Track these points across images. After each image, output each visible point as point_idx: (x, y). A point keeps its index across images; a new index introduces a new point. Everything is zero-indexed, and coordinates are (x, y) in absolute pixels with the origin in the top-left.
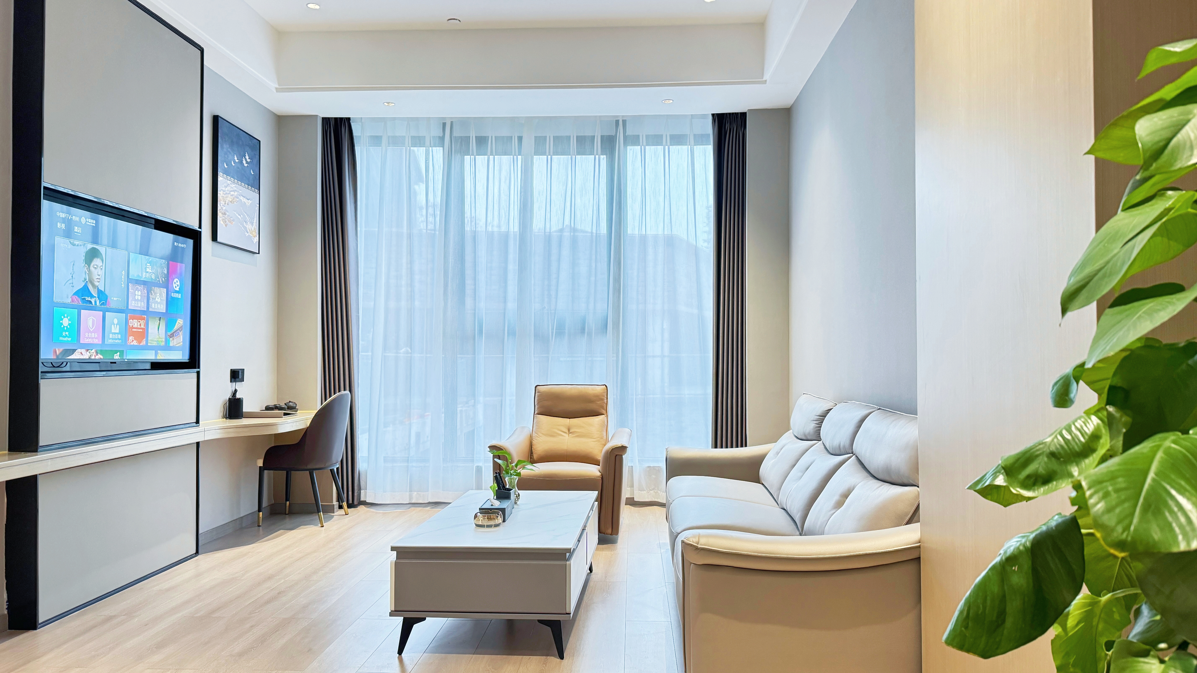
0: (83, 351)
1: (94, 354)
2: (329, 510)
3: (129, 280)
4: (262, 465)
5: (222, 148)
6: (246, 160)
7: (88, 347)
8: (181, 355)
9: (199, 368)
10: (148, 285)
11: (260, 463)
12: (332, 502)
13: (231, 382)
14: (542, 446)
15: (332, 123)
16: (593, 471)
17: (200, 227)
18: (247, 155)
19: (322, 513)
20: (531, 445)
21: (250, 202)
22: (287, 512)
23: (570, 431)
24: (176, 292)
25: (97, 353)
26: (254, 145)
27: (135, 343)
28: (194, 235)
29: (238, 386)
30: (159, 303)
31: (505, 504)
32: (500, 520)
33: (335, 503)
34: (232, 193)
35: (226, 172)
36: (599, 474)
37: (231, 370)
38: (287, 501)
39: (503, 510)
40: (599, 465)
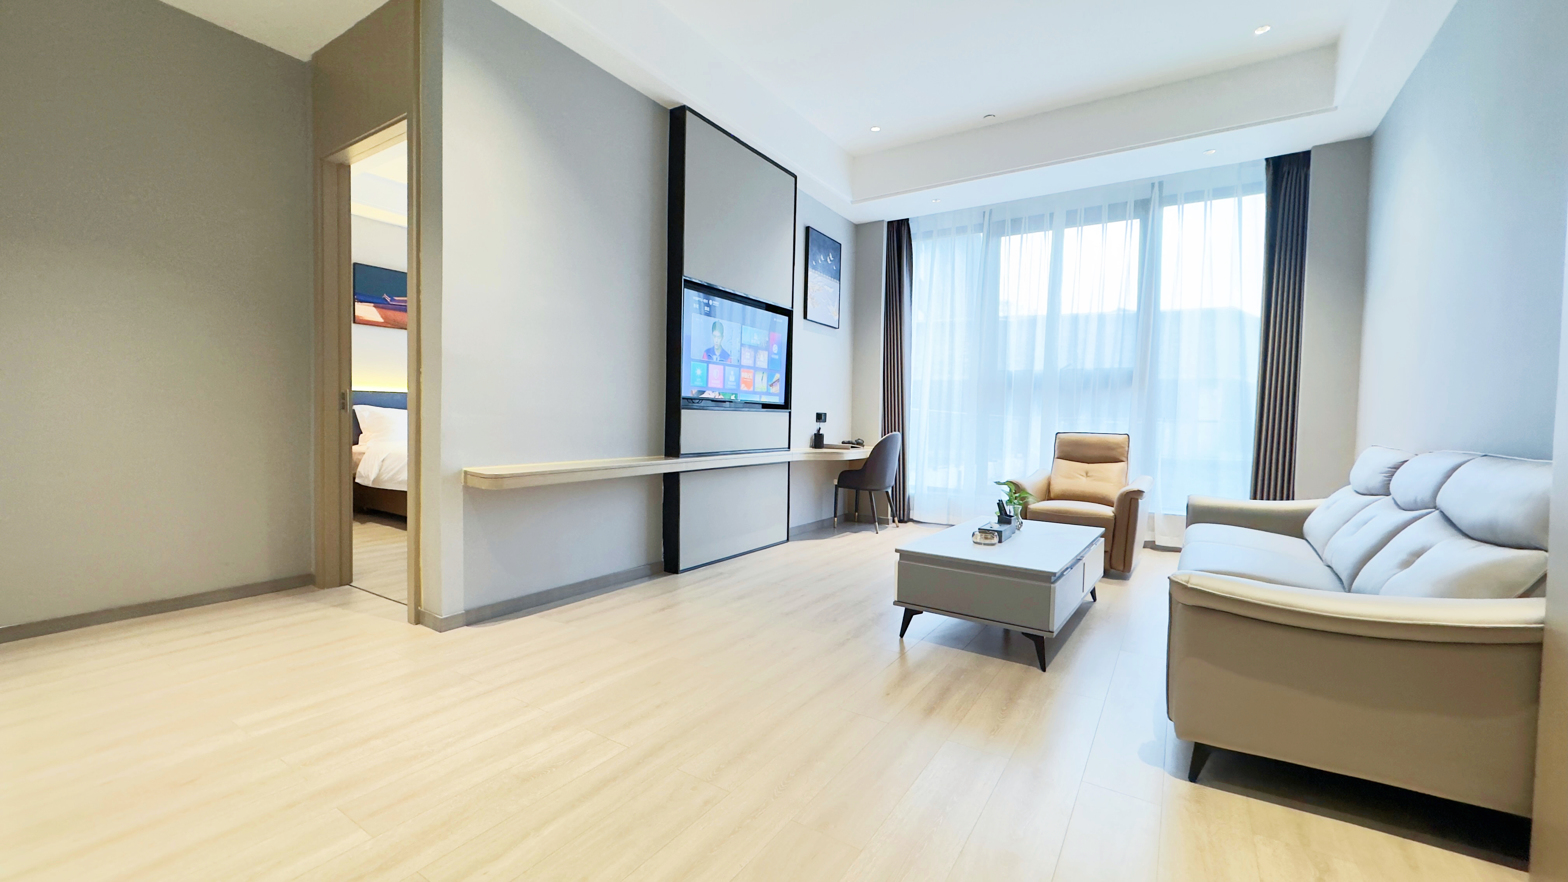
0: (710, 392)
1: (718, 394)
2: (883, 522)
3: (742, 345)
4: (836, 484)
5: (812, 250)
6: (830, 258)
7: (713, 390)
8: (779, 400)
9: (790, 409)
10: (756, 349)
11: (836, 482)
12: (887, 516)
13: (817, 421)
14: (1059, 486)
15: (895, 225)
16: (1108, 511)
17: (792, 307)
18: (830, 254)
19: (877, 523)
20: (1049, 485)
21: (832, 290)
22: (856, 520)
23: (1088, 475)
24: (775, 354)
25: (720, 395)
26: (837, 247)
27: (745, 389)
28: (788, 313)
29: (822, 425)
30: (763, 360)
31: (1004, 528)
32: (996, 540)
33: (890, 518)
34: (819, 283)
35: (814, 268)
36: (1112, 514)
37: (817, 413)
38: (856, 511)
39: (1000, 533)
40: (1113, 507)
